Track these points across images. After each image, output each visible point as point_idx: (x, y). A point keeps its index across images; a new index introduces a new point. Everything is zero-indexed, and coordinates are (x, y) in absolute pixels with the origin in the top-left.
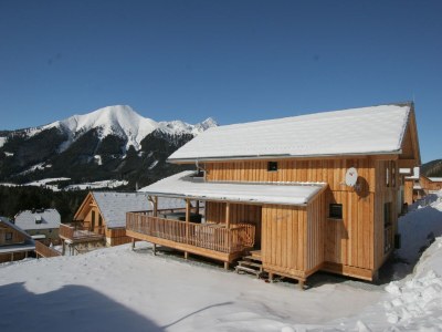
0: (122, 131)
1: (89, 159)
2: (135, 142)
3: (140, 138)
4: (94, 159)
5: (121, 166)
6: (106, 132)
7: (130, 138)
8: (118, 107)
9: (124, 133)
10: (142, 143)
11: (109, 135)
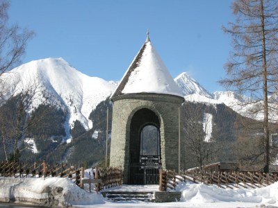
0: (59, 98)
1: (19, 144)
2: (81, 114)
3: (88, 110)
4: (24, 145)
5: (69, 154)
6: (37, 101)
7: (72, 109)
8: (48, 60)
9: (63, 103)
10: (92, 116)
11: (41, 107)
